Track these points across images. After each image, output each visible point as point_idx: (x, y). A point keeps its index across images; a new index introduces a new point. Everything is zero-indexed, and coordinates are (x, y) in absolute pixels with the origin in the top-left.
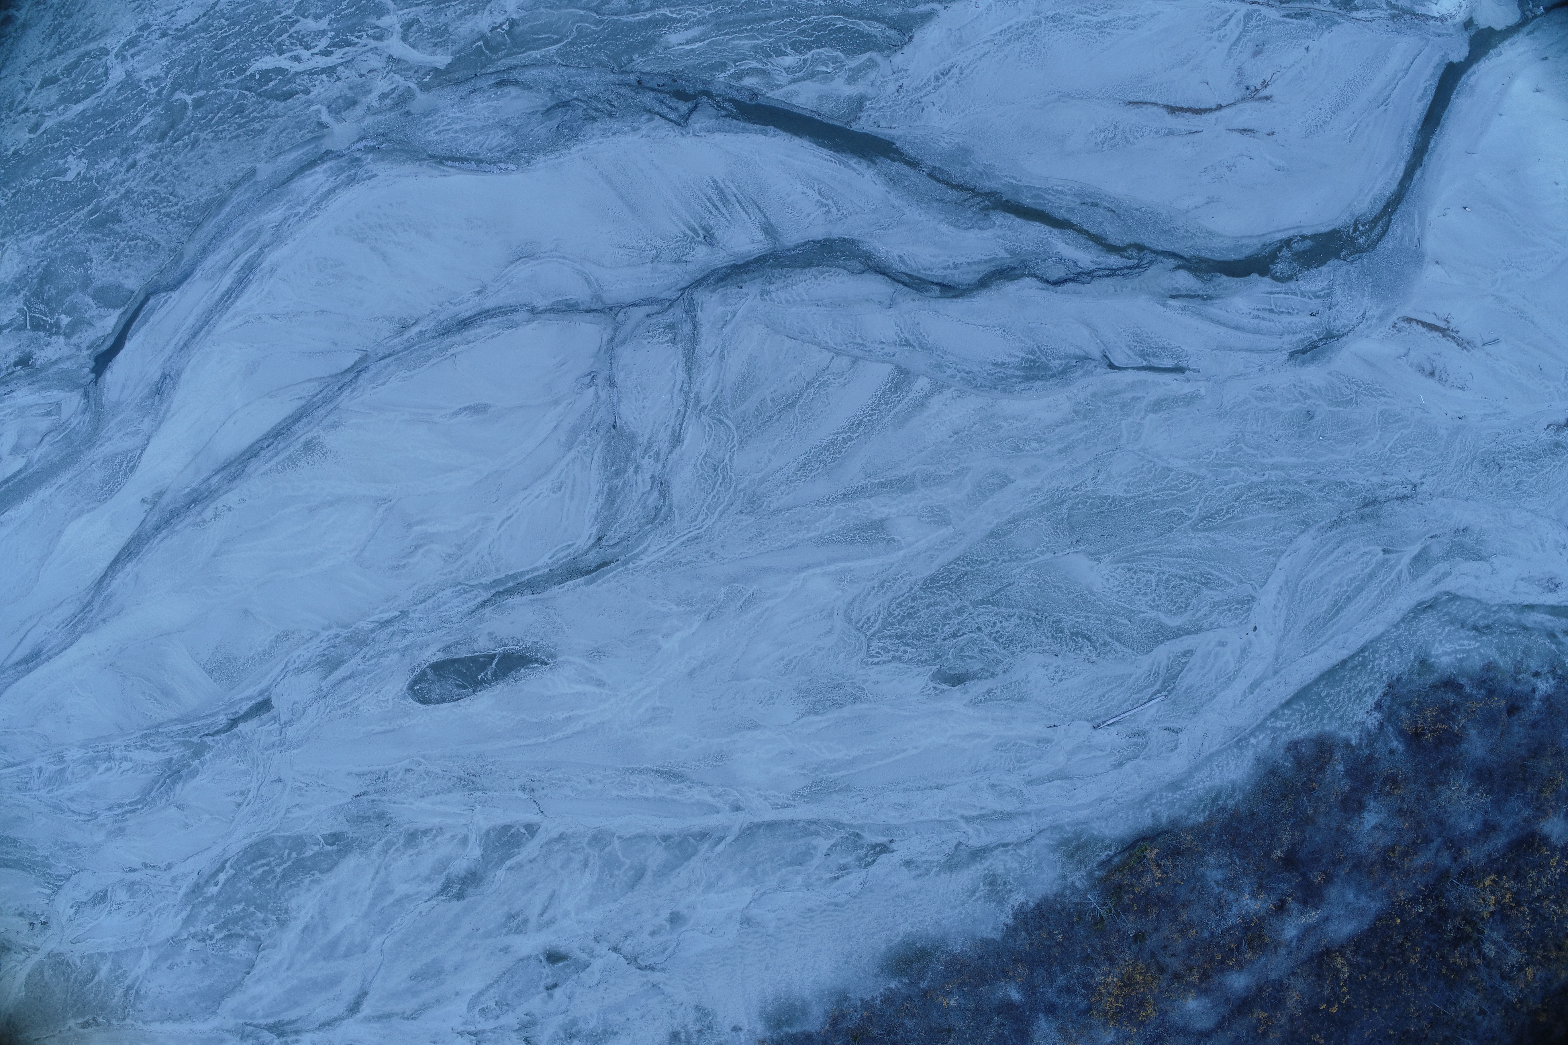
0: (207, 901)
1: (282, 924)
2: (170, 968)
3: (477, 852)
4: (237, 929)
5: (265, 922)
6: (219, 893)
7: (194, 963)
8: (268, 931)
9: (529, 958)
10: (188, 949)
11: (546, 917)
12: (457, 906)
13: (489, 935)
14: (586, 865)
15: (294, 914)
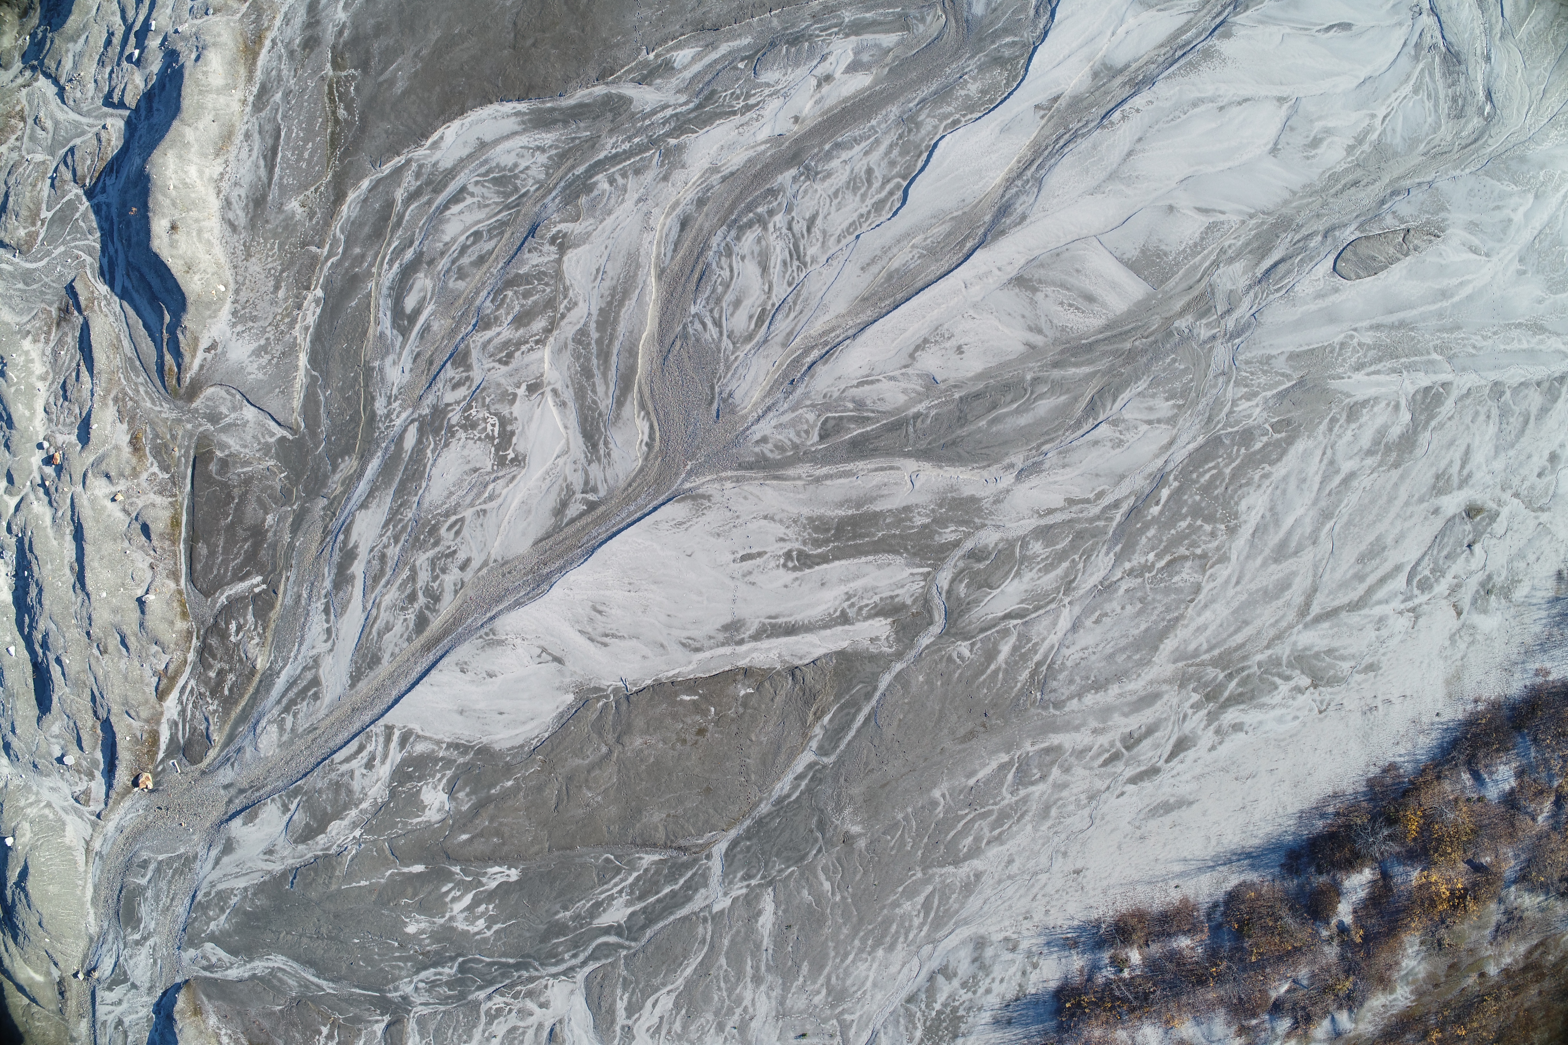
0: (1146, 527)
1: (1232, 531)
2: (1097, 622)
3: (1408, 416)
4: (1182, 551)
5: (1213, 534)
6: (1162, 513)
7: (1128, 607)
8: (1215, 544)
9: (1454, 517)
10: (1121, 591)
11: (1465, 472)
12: (1395, 474)
13: (1421, 500)
14: (1488, 417)
15: (1243, 517)
